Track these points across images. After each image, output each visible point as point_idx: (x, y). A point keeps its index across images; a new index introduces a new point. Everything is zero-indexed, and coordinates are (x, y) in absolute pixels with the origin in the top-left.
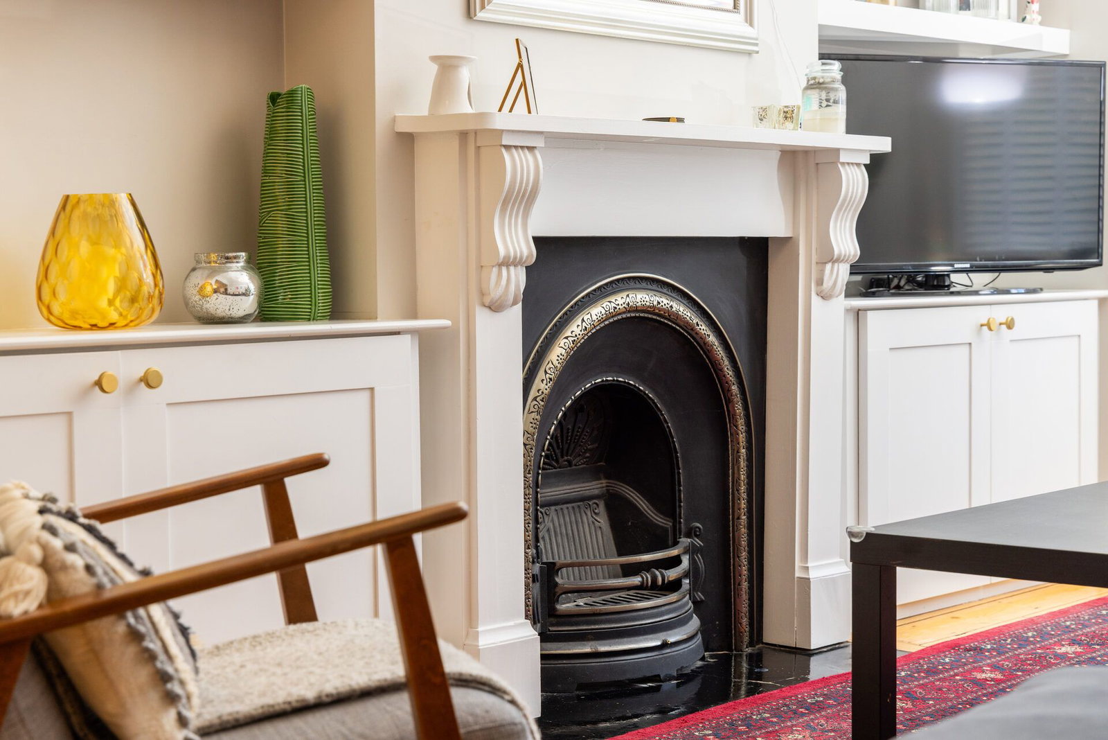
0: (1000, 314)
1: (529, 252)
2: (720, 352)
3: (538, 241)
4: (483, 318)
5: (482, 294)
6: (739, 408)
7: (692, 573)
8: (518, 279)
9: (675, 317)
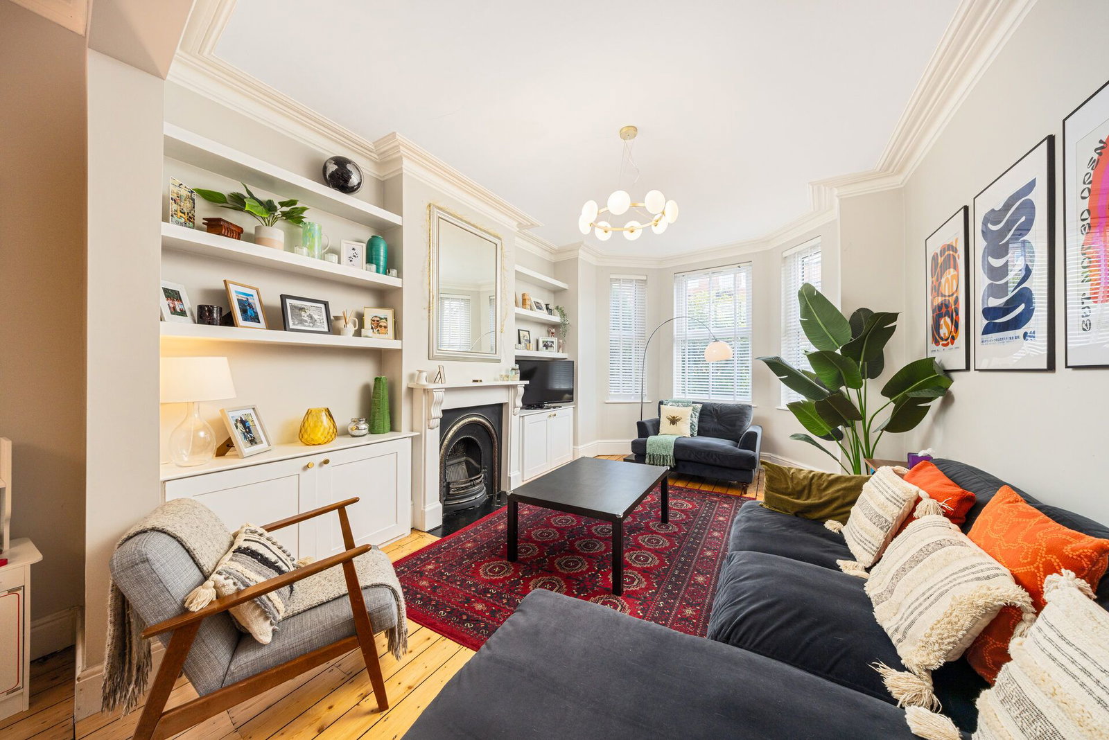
0: (553, 413)
1: (441, 415)
2: (491, 428)
3: (443, 411)
4: (429, 431)
5: (429, 426)
6: (496, 440)
7: (485, 478)
8: (438, 421)
9: (480, 422)
